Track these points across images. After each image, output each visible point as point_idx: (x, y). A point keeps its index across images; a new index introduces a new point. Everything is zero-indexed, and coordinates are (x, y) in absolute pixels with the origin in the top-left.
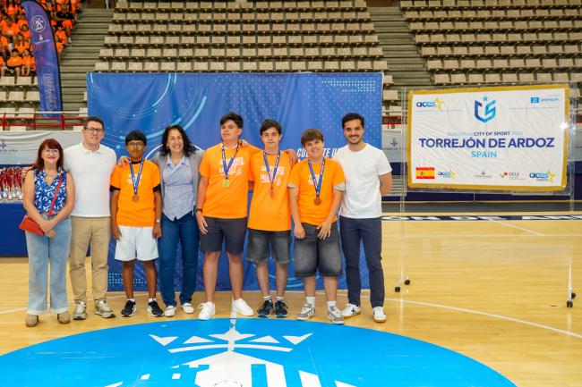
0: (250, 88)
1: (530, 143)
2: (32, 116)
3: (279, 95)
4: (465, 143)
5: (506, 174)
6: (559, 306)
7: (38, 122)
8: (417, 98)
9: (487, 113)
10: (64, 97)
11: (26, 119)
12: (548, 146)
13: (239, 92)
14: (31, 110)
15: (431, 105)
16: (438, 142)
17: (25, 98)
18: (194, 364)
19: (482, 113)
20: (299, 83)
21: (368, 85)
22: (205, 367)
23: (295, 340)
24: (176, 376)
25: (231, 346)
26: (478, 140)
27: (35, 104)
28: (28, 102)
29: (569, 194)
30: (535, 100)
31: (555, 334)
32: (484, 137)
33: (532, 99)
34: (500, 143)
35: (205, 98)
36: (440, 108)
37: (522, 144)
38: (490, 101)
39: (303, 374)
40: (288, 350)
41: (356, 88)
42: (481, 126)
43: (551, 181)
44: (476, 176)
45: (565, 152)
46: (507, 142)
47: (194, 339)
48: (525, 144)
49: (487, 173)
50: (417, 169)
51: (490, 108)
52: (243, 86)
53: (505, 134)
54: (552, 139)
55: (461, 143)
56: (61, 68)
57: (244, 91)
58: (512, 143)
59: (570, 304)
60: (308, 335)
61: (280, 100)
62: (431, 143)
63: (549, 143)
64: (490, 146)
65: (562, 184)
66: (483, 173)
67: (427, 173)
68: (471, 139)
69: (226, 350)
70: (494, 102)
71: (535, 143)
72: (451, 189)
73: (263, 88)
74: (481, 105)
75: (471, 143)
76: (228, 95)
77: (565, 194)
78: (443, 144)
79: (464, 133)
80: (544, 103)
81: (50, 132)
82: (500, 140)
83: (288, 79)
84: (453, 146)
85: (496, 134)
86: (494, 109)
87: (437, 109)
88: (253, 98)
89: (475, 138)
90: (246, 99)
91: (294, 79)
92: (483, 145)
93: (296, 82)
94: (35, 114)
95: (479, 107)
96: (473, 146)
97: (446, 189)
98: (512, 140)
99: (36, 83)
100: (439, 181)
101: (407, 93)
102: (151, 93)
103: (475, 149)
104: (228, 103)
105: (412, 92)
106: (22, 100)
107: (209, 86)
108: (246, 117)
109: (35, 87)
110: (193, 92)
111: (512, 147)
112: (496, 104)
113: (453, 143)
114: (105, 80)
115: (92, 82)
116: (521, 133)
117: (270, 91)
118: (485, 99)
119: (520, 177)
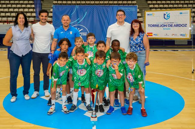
0: (99, 9)
1: (180, 25)
2: (33, 20)
3: (107, 12)
4: (161, 26)
5: (173, 34)
6: (190, 73)
7: (35, 22)
8: (147, 13)
11: (31, 21)
12: (185, 26)
14: (33, 19)
15: (151, 15)
16: (153, 26)
19: (166, 17)
21: (133, 9)
26: (165, 25)
27: (34, 17)
28: (32, 16)
29: (192, 40)
30: (181, 13)
31: (189, 80)
32: (167, 24)
34: (171, 26)
35: (86, 12)
37: (178, 26)
38: (168, 14)
41: (130, 10)
42: (166, 21)
43: (186, 36)
44: (165, 35)
46: (173, 26)
49: (168, 34)
50: (148, 33)
51: (168, 16)
53: (173, 23)
54: (186, 24)
55: (160, 26)
56: (42, 6)
57: (98, 11)
58: (175, 26)
59: (193, 72)
62: (151, 26)
63: (185, 25)
64: (168, 27)
65: (190, 37)
67: (150, 34)
68: (163, 25)
70: (169, 14)
71: (181, 25)
72: (157, 39)
73: (103, 10)
74: (165, 15)
75: (163, 26)
76: (93, 12)
77: (190, 40)
78: (155, 26)
79: (161, 23)
80: (184, 14)
83: (110, 8)
85: (170, 23)
89: (164, 24)
90: (98, 13)
92: (166, 26)
93: (113, 8)
94: (34, 20)
97: (156, 39)
98: (175, 25)
99: (35, 11)
100: (154, 37)
102: (71, 11)
103: (164, 27)
104: (93, 14)
105: (145, 11)
106: (30, 15)
107: (87, 9)
108: (98, 18)
109: (34, 12)
110: (83, 11)
111: (175, 27)
112: (170, 15)
113: (158, 26)
114: (58, 7)
115: (54, 7)
116: (177, 23)
117: (105, 11)
118: (167, 13)
119: (177, 35)
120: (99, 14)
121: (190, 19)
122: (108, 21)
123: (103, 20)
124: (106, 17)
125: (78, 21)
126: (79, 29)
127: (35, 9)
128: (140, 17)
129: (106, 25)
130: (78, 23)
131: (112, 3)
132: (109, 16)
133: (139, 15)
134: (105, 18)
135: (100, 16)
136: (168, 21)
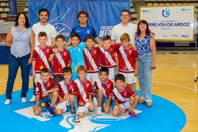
0: (84, 5)
1: (182, 25)
2: (6, 17)
3: (94, 7)
4: (159, 25)
5: (173, 35)
6: (192, 81)
7: (8, 19)
8: (142, 9)
9: (166, 14)
10: (17, 10)
11: (4, 18)
12: (188, 26)
13: (81, 7)
14: (6, 15)
15: (147, 11)
17: (4, 10)
19: (165, 13)
20: (102, 3)
21: (125, 4)
26: (164, 24)
27: (7, 13)
28: (4, 12)
29: (195, 42)
30: (183, 10)
31: (191, 90)
32: (166, 22)
34: (171, 25)
35: (69, 8)
36: (150, 12)
37: (179, 25)
38: (168, 10)
42: (165, 19)
43: (189, 38)
44: (163, 36)
45: (194, 28)
46: (174, 24)
48: (180, 25)
49: (167, 35)
52: (82, 4)
53: (173, 21)
54: (189, 23)
55: (158, 25)
57: (82, 5)
58: (175, 24)
61: (95, 9)
63: (188, 24)
64: (168, 26)
65: (193, 39)
66: (165, 35)
68: (161, 23)
70: (169, 10)
71: (183, 25)
73: (89, 5)
74: (164, 11)
75: (161, 25)
76: (77, 7)
78: (151, 25)
79: (158, 21)
80: (186, 11)
81: (12, 22)
82: (171, 23)
83: (98, 2)
84: (155, 26)
85: (170, 21)
86: (169, 13)
87: (149, 13)
88: (86, 8)
89: (163, 23)
90: (83, 9)
92: (165, 26)
94: (7, 16)
95: (164, 12)
98: (176, 23)
101: (139, 7)
102: (50, 6)
103: (162, 27)
106: (2, 11)
107: (70, 4)
109: (7, 6)
110: (64, 6)
111: (175, 26)
112: (170, 11)
113: (155, 25)
114: (34, 2)
115: (30, 2)
116: (179, 21)
117: (92, 6)
118: (166, 9)
119: (178, 36)
122: (95, 19)
125: (59, 19)
126: (60, 28)
127: (7, 4)
128: (134, 13)
129: (93, 23)
130: (59, 21)
132: (96, 13)
133: (132, 10)
134: (92, 15)
136: (168, 19)
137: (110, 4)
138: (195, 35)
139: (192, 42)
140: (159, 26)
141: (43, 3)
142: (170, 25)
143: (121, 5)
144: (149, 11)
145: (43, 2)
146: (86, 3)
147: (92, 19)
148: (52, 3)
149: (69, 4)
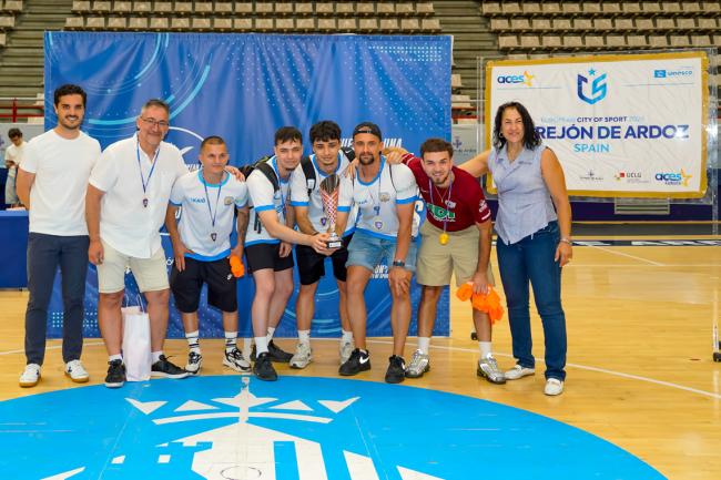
0: (271, 58)
1: (655, 132)
3: (310, 64)
4: (566, 133)
5: (623, 175)
6: (703, 360)
8: (497, 70)
9: (595, 91)
13: (255, 61)
15: (516, 80)
18: (189, 441)
19: (587, 89)
20: (337, 48)
21: (433, 53)
22: (207, 446)
23: (336, 406)
24: (164, 459)
25: (244, 415)
26: (583, 129)
29: (711, 203)
30: (660, 74)
32: (592, 124)
33: (656, 72)
34: (613, 132)
35: (208, 68)
36: (529, 84)
37: (644, 133)
38: (598, 75)
39: (348, 455)
40: (326, 421)
42: (587, 110)
43: (686, 184)
44: (583, 178)
45: (704, 145)
46: (624, 131)
47: (190, 405)
48: (648, 134)
49: (597, 174)
51: (599, 85)
52: (261, 52)
53: (621, 119)
54: (685, 128)
55: (559, 133)
57: (261, 56)
58: (630, 132)
60: (354, 399)
61: (311, 73)
64: (600, 137)
65: (702, 188)
66: (591, 174)
68: (573, 127)
69: (236, 420)
70: (604, 77)
71: (662, 132)
73: (289, 54)
74: (586, 80)
75: (573, 133)
76: (240, 64)
77: (705, 203)
79: (563, 119)
80: (673, 78)
82: (613, 128)
83: (322, 45)
84: (549, 137)
85: (608, 119)
86: (605, 85)
87: (526, 86)
88: (275, 68)
89: (579, 126)
90: (264, 69)
91: (330, 43)
92: (591, 136)
93: (334, 48)
95: (583, 83)
96: (576, 137)
98: (631, 128)
101: (485, 64)
102: (133, 58)
103: (579, 140)
104: (239, 74)
105: (489, 62)
107: (213, 50)
108: (264, 94)
110: (191, 60)
111: (630, 138)
112: (606, 80)
113: (549, 133)
114: (69, 42)
115: (51, 43)
116: (643, 118)
117: (299, 60)
118: (592, 72)
119: (642, 179)
120: (267, 75)
121: (704, 101)
123: (289, 105)
124: (302, 90)
131: (334, 27)
132: (315, 88)
133: (456, 80)
134: (300, 96)
135: (274, 84)
136: (599, 110)
137: (372, 52)
138: (709, 174)
139: (698, 200)
140: (563, 136)
141: (105, 48)
142: (607, 136)
143: (414, 56)
144: (525, 78)
145: (104, 41)
146: (275, 49)
147: (299, 110)
148: (143, 44)
149: (208, 51)
